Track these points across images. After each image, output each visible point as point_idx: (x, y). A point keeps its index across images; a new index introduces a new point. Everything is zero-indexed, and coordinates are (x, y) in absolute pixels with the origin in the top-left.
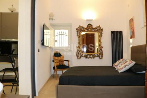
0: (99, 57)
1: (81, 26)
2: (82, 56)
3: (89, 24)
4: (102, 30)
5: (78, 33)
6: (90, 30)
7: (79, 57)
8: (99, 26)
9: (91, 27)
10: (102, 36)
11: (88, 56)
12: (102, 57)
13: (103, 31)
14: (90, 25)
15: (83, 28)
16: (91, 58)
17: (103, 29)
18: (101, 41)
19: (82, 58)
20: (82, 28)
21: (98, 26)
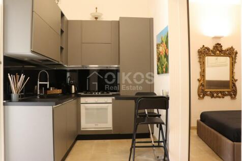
0: (231, 95)
1: (205, 46)
2: (207, 95)
3: (218, 44)
4: (236, 53)
5: (200, 58)
6: (218, 52)
7: (201, 96)
8: (232, 48)
9: (219, 49)
10: (235, 62)
11: (215, 95)
12: (235, 95)
13: (237, 55)
14: (218, 46)
15: (208, 49)
16: (219, 97)
17: (238, 52)
18: (235, 71)
19: (206, 97)
20: (206, 50)
21: (230, 47)
